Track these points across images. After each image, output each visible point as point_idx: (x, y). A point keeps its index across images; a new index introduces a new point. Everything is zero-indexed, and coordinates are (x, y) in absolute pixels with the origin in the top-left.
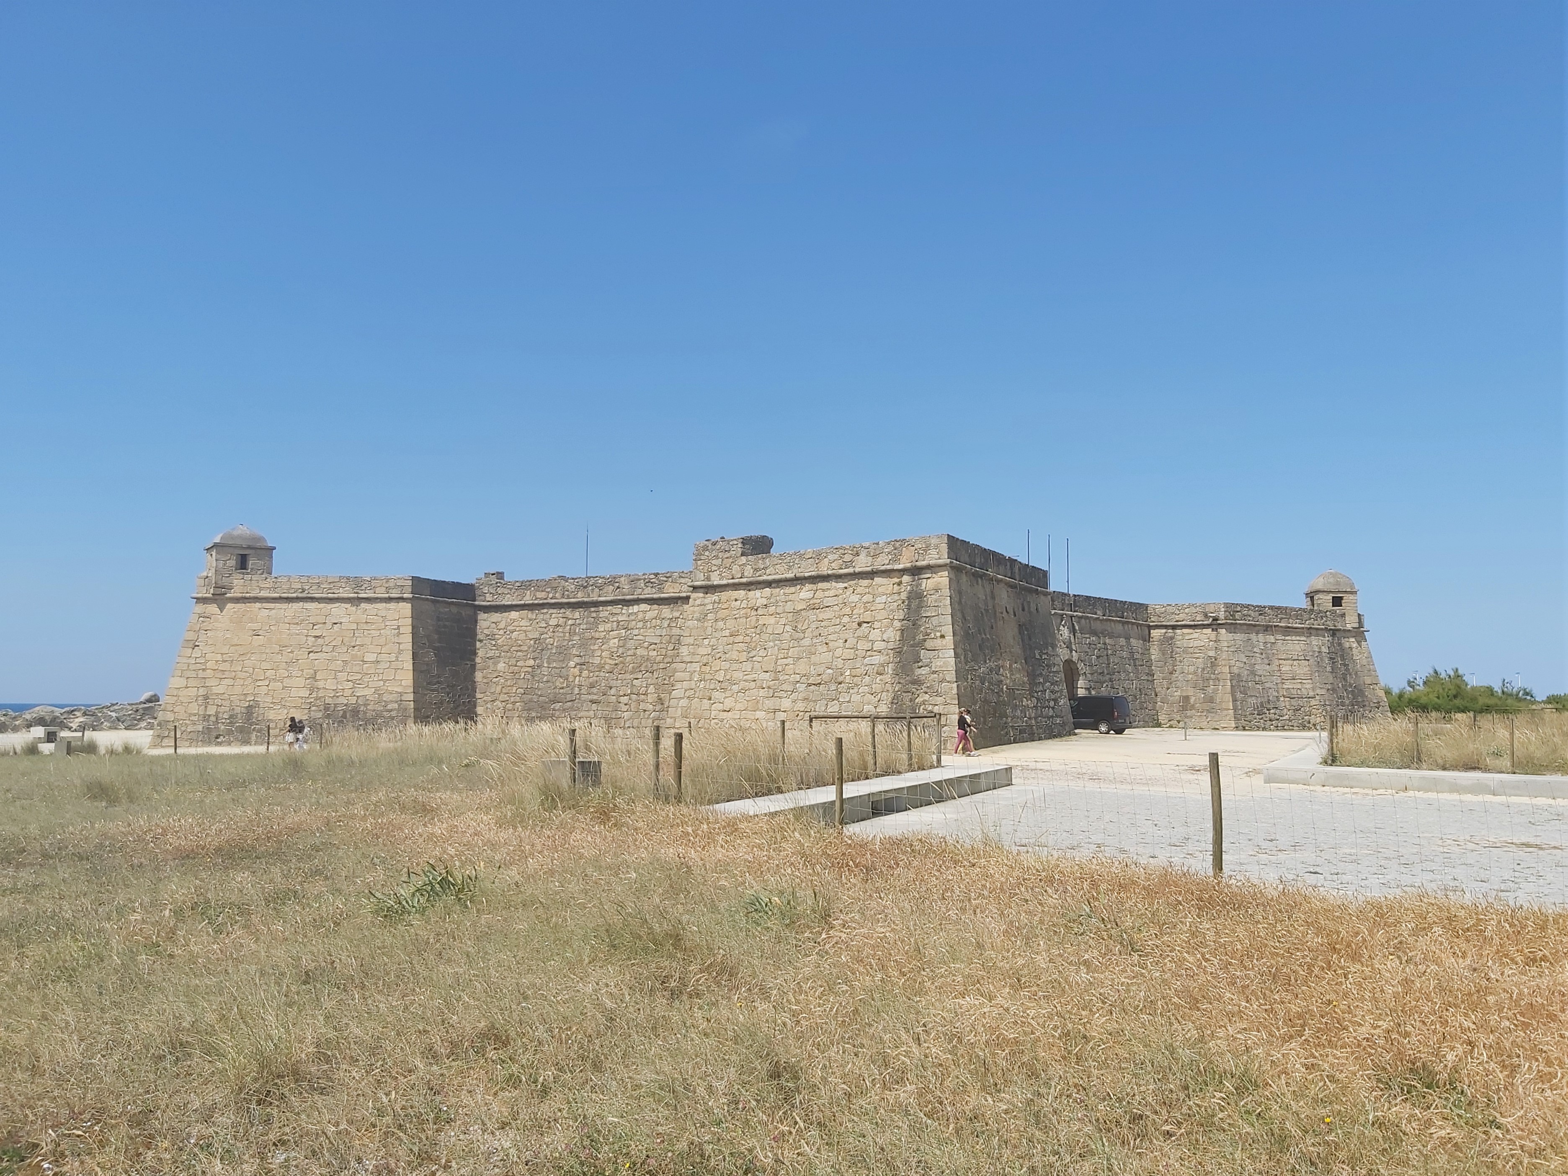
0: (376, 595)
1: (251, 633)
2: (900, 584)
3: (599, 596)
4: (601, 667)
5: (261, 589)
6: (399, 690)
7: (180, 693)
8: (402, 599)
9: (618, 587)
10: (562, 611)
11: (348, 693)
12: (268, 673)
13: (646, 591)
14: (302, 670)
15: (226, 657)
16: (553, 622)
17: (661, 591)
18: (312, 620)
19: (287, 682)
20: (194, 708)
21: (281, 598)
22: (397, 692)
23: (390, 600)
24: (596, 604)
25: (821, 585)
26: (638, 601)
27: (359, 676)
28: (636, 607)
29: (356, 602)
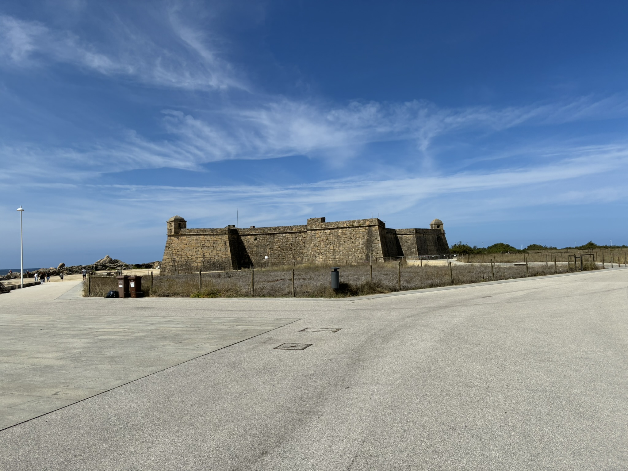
0: (218, 233)
1: (184, 244)
2: (366, 229)
3: (274, 232)
4: (276, 250)
5: (186, 232)
6: (227, 257)
7: (167, 260)
8: (225, 234)
9: (280, 230)
10: (264, 236)
11: (213, 258)
12: (191, 254)
13: (288, 230)
14: (200, 253)
15: (178, 250)
16: (261, 239)
17: (292, 230)
18: (201, 240)
19: (196, 256)
20: (171, 264)
21: (192, 234)
22: (227, 258)
23: (222, 234)
24: (274, 234)
25: (344, 229)
26: (286, 233)
27: (216, 254)
28: (285, 234)
29: (213, 235)
